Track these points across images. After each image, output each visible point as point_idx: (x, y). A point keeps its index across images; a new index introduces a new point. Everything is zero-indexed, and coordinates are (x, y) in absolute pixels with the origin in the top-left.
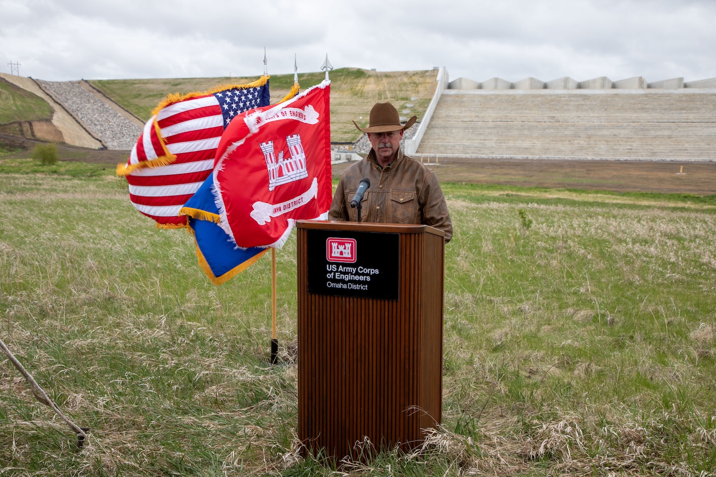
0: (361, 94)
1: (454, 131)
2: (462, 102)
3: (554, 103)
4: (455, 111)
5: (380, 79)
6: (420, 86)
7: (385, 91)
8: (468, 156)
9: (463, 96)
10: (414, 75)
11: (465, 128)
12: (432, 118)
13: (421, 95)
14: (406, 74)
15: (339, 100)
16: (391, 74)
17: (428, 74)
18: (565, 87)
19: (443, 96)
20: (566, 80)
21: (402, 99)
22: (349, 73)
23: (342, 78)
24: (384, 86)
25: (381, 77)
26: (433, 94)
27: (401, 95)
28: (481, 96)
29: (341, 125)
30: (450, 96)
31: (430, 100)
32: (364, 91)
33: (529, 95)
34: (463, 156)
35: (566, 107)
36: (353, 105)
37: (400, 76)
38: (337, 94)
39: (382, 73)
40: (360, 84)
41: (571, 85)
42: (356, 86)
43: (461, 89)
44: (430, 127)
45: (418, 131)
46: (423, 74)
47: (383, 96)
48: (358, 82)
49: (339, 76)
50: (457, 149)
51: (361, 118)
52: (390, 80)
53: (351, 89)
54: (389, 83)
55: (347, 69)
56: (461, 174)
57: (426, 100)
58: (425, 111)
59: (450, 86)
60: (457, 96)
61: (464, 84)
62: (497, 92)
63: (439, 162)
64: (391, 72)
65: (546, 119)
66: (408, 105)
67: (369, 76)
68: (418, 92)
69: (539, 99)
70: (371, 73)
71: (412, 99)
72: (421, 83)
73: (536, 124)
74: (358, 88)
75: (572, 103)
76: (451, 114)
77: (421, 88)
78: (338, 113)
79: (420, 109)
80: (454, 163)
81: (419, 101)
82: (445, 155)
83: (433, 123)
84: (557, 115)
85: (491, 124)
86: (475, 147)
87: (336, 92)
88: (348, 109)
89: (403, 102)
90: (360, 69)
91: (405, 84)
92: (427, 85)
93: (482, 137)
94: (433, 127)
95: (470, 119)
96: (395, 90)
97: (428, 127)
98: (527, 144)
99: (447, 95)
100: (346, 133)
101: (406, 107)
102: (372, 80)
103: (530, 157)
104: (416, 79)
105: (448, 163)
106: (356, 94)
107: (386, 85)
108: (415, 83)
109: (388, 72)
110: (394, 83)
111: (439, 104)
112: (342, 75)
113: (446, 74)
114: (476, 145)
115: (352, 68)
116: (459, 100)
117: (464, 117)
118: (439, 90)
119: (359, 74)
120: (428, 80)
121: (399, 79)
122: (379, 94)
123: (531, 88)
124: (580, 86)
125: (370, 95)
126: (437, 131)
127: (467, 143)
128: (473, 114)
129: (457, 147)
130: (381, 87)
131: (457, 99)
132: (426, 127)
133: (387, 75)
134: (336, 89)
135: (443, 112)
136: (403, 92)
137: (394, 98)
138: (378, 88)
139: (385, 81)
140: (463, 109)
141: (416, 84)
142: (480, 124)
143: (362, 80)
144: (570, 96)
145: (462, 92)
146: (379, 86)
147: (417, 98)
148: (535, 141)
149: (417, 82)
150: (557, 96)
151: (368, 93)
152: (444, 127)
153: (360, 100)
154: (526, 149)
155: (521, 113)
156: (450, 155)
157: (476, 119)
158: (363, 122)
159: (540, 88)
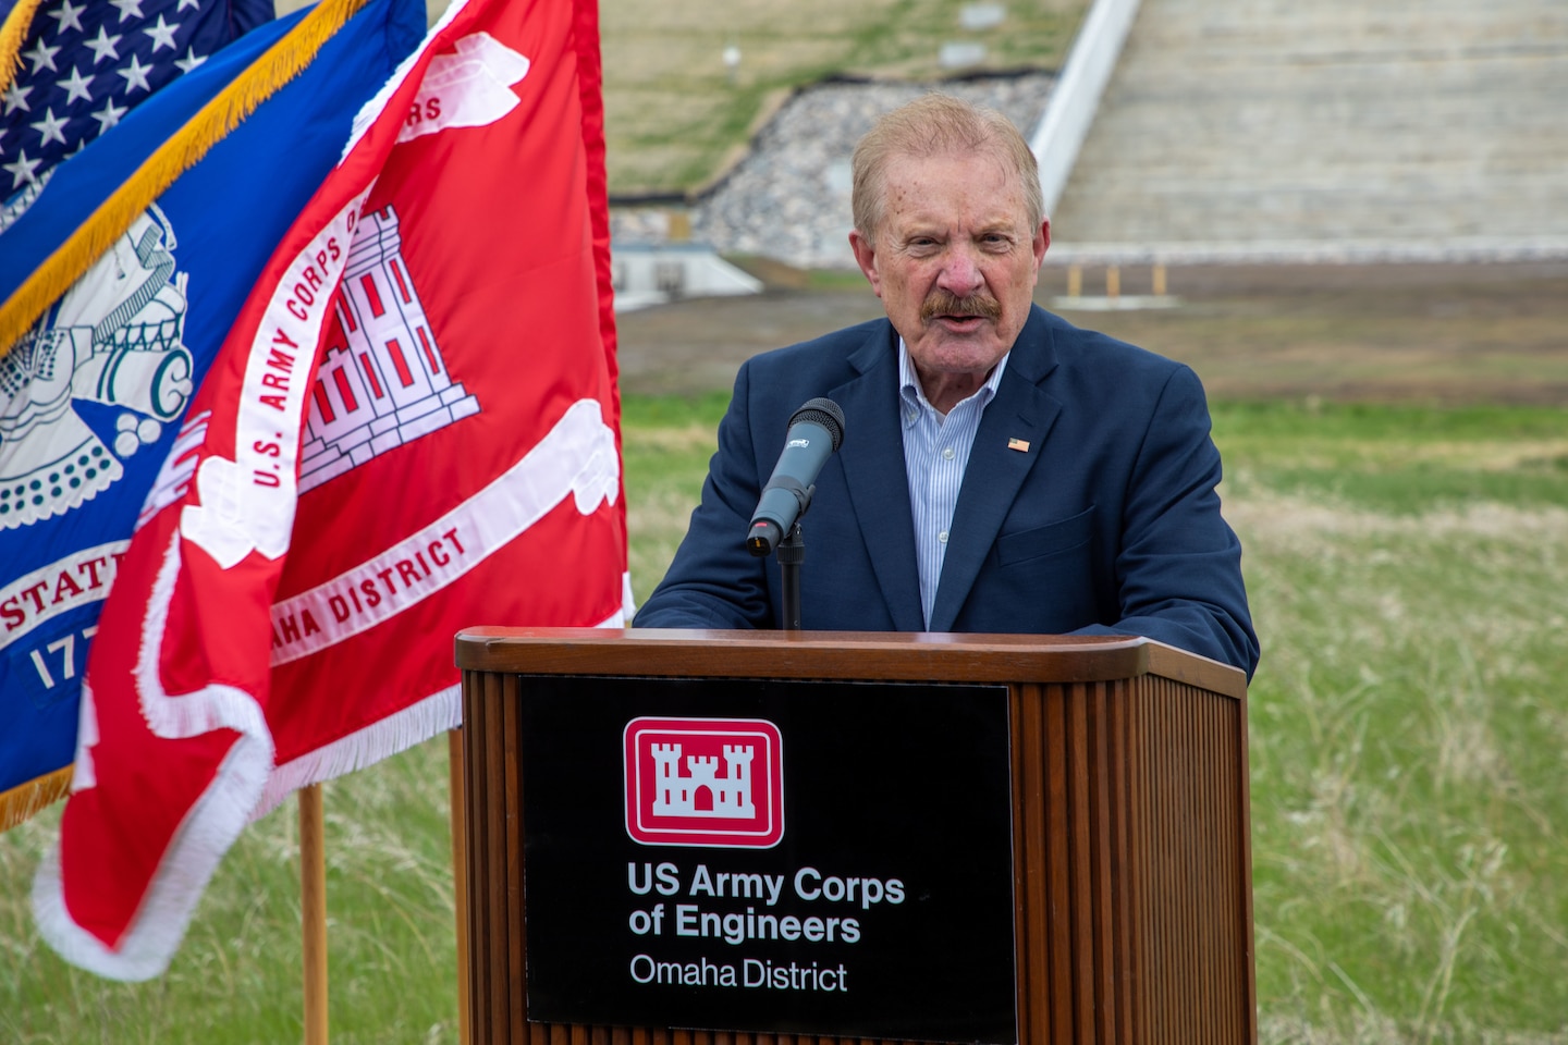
1: (1251, 113)
4: (1251, 5)
11: (1314, 98)
12: (1129, 48)
44: (1116, 96)
45: (1050, 119)
50: (1269, 217)
51: (731, 54)
56: (1297, 354)
63: (1172, 289)
76: (1234, 19)
80: (1254, 291)
82: (1204, 250)
83: (1134, 73)
85: (1458, 69)
88: (662, 8)
93: (1412, 144)
94: (1133, 99)
95: (1341, 47)
97: (1103, 98)
100: (651, 139)
105: (1224, 293)
114: (1378, 186)
117: (1306, 35)
126: (1153, 117)
127: (1328, 179)
128: (1358, 17)
129: (1271, 205)
135: (1187, 13)
142: (1396, 69)
152: (1197, 97)
156: (1231, 250)
157: (1374, 44)
158: (746, 79)
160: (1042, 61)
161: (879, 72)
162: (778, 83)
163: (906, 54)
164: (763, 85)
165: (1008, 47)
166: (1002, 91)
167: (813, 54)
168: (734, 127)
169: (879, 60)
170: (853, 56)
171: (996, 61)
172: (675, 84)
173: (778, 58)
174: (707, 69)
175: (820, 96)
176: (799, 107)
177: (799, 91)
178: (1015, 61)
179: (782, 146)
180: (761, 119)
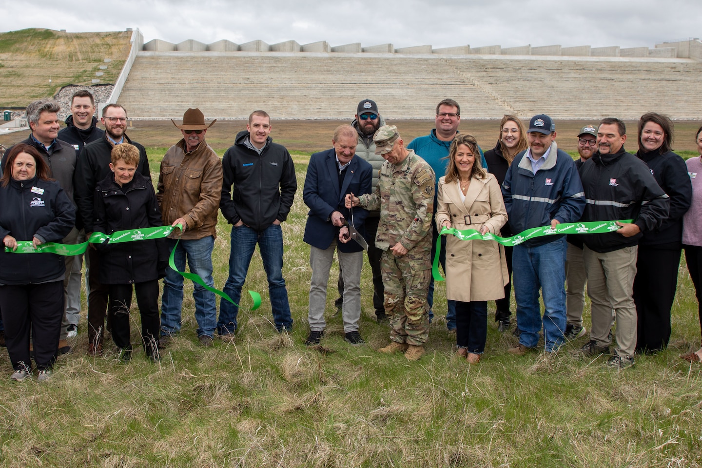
0: (50, 56)
1: (150, 93)
2: (157, 64)
3: (248, 65)
4: (151, 73)
5: (70, 40)
6: (113, 47)
7: (76, 52)
8: (165, 118)
9: (159, 57)
10: (107, 36)
11: (162, 90)
12: (127, 80)
13: (115, 57)
14: (98, 35)
15: (26, 62)
16: (82, 35)
17: (121, 35)
18: (258, 50)
19: (138, 58)
20: (258, 43)
21: (95, 61)
22: (36, 33)
23: (29, 39)
24: (75, 48)
25: (71, 38)
26: (127, 56)
27: (93, 56)
28: (177, 57)
29: (28, 88)
30: (146, 57)
31: (124, 62)
32: (53, 52)
33: (224, 57)
34: (160, 118)
35: (259, 69)
36: (42, 67)
37: (92, 37)
38: (23, 56)
39: (73, 33)
40: (49, 46)
41: (263, 47)
42: (45, 48)
43: (156, 50)
44: (125, 89)
45: (112, 94)
46: (116, 35)
47: (74, 58)
48: (47, 44)
49: (25, 37)
50: (154, 112)
51: (50, 81)
52: (81, 41)
53: (39, 51)
54: (80, 45)
55: (34, 30)
56: (155, 138)
57: (120, 61)
58: (119, 73)
59: (145, 48)
60: (152, 57)
61: (159, 46)
62: (193, 54)
63: (133, 126)
64: (82, 33)
65: (241, 80)
66: (101, 67)
67: (59, 37)
68: (111, 54)
69: (234, 61)
70: (60, 34)
71: (106, 61)
72: (115, 45)
73: (231, 85)
74: (46, 50)
75: (265, 65)
76: (147, 76)
77: (114, 50)
78: (25, 76)
79: (114, 71)
80: (149, 126)
81: (113, 62)
82: (141, 118)
83: (128, 85)
84: (252, 76)
85: (187, 86)
86: (172, 109)
87: (23, 53)
88: (37, 71)
89: (95, 64)
90: (48, 30)
91: (97, 45)
92: (121, 47)
93: (179, 99)
94: (128, 90)
95: (166, 81)
96: (87, 52)
97: (123, 90)
98: (223, 105)
99: (143, 57)
100: (34, 97)
101: (99, 69)
102: (62, 41)
103: (227, 118)
104: (109, 40)
105: (143, 126)
106: (45, 56)
107: (77, 47)
108: (108, 44)
109: (79, 33)
110: (86, 44)
111: (134, 66)
112: (28, 36)
113: (140, 36)
114: (173, 107)
115: (39, 29)
116: (155, 62)
117: (160, 79)
118: (134, 52)
119: (48, 34)
120: (122, 41)
121: (91, 40)
122: (69, 56)
123: (226, 51)
124: (271, 49)
125: (60, 57)
126: (132, 93)
127: (164, 105)
128: (170, 76)
129: (154, 110)
130: (72, 49)
131: (152, 60)
132: (121, 90)
133: (78, 36)
134: (22, 50)
135: (138, 74)
136: (95, 54)
137: (86, 59)
138: (69, 50)
139: (76, 42)
140: (159, 71)
141: (109, 46)
142: (176, 85)
143: (51, 42)
144: (263, 58)
145: (157, 53)
146: (69, 47)
147: (110, 60)
148: (232, 102)
149: (110, 43)
150: (250, 57)
151: (58, 55)
152: (140, 90)
153: (49, 62)
154: (223, 110)
155: (217, 75)
156: (146, 118)
157: (172, 81)
158: (53, 85)
159: (234, 50)
160: (111, 83)
161: (79, 84)
162: (60, 86)
163: (85, 81)
164: (56, 86)
165: (104, 80)
166: (103, 88)
167: (66, 81)
168: (50, 94)
169: (80, 82)
170: (74, 81)
171: (102, 82)
172: (39, 86)
173: (59, 81)
174: (45, 83)
175: (67, 88)
176: (63, 90)
177: (63, 88)
178: (106, 83)
179: (60, 98)
180: (56, 93)
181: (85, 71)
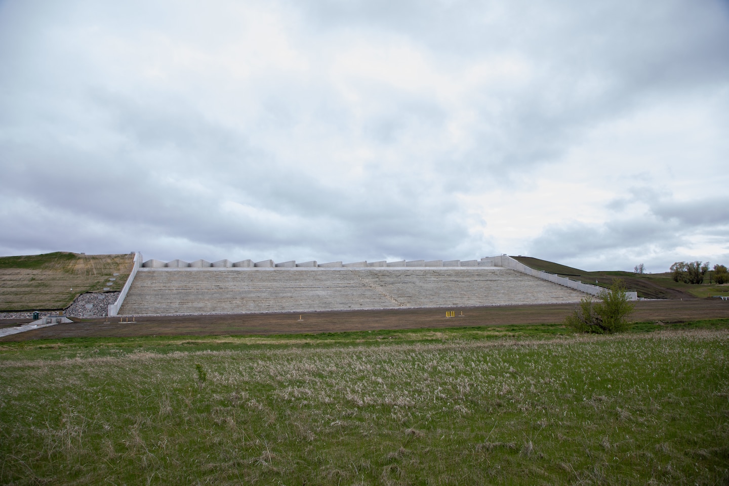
0: (72, 272)
1: (147, 297)
2: (153, 276)
3: (218, 276)
4: (148, 283)
5: (88, 260)
6: (120, 265)
7: (92, 269)
8: (158, 315)
9: (154, 272)
10: (116, 257)
11: (156, 295)
12: (131, 288)
13: (121, 272)
14: (109, 256)
15: (53, 276)
16: (97, 257)
17: (126, 257)
18: (225, 266)
19: (138, 272)
20: (225, 261)
21: (106, 275)
22: (62, 255)
23: (56, 260)
24: (92, 266)
25: (89, 259)
26: (131, 271)
27: (105, 272)
28: (167, 272)
29: (53, 295)
30: (144, 272)
31: (129, 275)
32: (74, 269)
33: (201, 271)
34: (155, 315)
35: (226, 279)
36: (65, 280)
37: (104, 258)
38: (51, 272)
39: (90, 256)
40: (71, 265)
41: (229, 264)
42: (68, 266)
43: (152, 267)
44: (129, 295)
45: (119, 298)
46: (123, 257)
47: (90, 273)
48: (70, 263)
49: (53, 258)
50: (150, 310)
51: (71, 289)
52: (96, 261)
53: (64, 268)
54: (95, 263)
55: (61, 253)
56: (152, 329)
57: (125, 275)
58: (124, 284)
59: (144, 266)
60: (149, 272)
61: (155, 264)
62: (179, 270)
63: (135, 321)
64: (97, 255)
65: (213, 287)
66: (111, 279)
67: (79, 258)
68: (119, 270)
69: (208, 274)
70: (81, 256)
71: (114, 275)
72: (121, 263)
73: (206, 291)
74: (69, 267)
75: (230, 276)
76: (145, 285)
77: (121, 267)
78: (51, 286)
79: (121, 282)
80: (147, 321)
81: (120, 276)
82: (141, 315)
83: (131, 292)
84: (221, 284)
85: (175, 291)
86: (164, 308)
87: (50, 270)
88: (61, 283)
89: (106, 277)
90: (71, 253)
91: (109, 264)
92: (126, 265)
93: (169, 301)
94: (131, 295)
95: (160, 289)
96: (100, 269)
97: (127, 295)
98: (201, 305)
99: (142, 272)
100: (58, 301)
101: (109, 281)
102: (81, 261)
103: (204, 314)
104: (117, 260)
105: (143, 321)
106: (68, 272)
107: (93, 265)
108: (117, 263)
109: (95, 255)
110: (100, 263)
111: (135, 278)
112: (55, 258)
113: (141, 257)
114: (164, 306)
115: (65, 252)
116: (151, 275)
117: (155, 287)
118: (136, 268)
119: (71, 256)
120: (127, 261)
121: (104, 260)
122: (87, 271)
123: (202, 267)
124: (234, 265)
125: (80, 272)
126: (134, 298)
127: (158, 306)
128: (162, 285)
129: (150, 309)
130: (89, 266)
131: (149, 274)
132: (125, 295)
133: (94, 258)
134: (50, 267)
135: (139, 284)
136: (107, 270)
137: (100, 274)
138: (87, 267)
139: (92, 262)
140: (154, 281)
141: (118, 264)
142: (167, 291)
143: (73, 261)
144: (229, 272)
145: (153, 269)
146: (87, 265)
147: (118, 274)
148: (207, 302)
149: (118, 262)
150: (220, 271)
151: (78, 271)
152: (140, 295)
153: (71, 276)
154: (201, 308)
155: (196, 284)
156: (144, 315)
157: (164, 288)
158: (73, 293)
159: (208, 267)
160: (118, 290)
161: (94, 292)
162: (79, 293)
163: (98, 289)
164: (76, 293)
165: (113, 288)
166: (112, 294)
167: (84, 289)
168: (71, 299)
169: (94, 290)
170: (90, 289)
171: (111, 290)
172: (63, 293)
173: (78, 290)
174: (67, 291)
175: (85, 295)
176: (81, 296)
177: (82, 294)
178: (114, 290)
179: (78, 302)
180: (75, 298)
181: (99, 282)
